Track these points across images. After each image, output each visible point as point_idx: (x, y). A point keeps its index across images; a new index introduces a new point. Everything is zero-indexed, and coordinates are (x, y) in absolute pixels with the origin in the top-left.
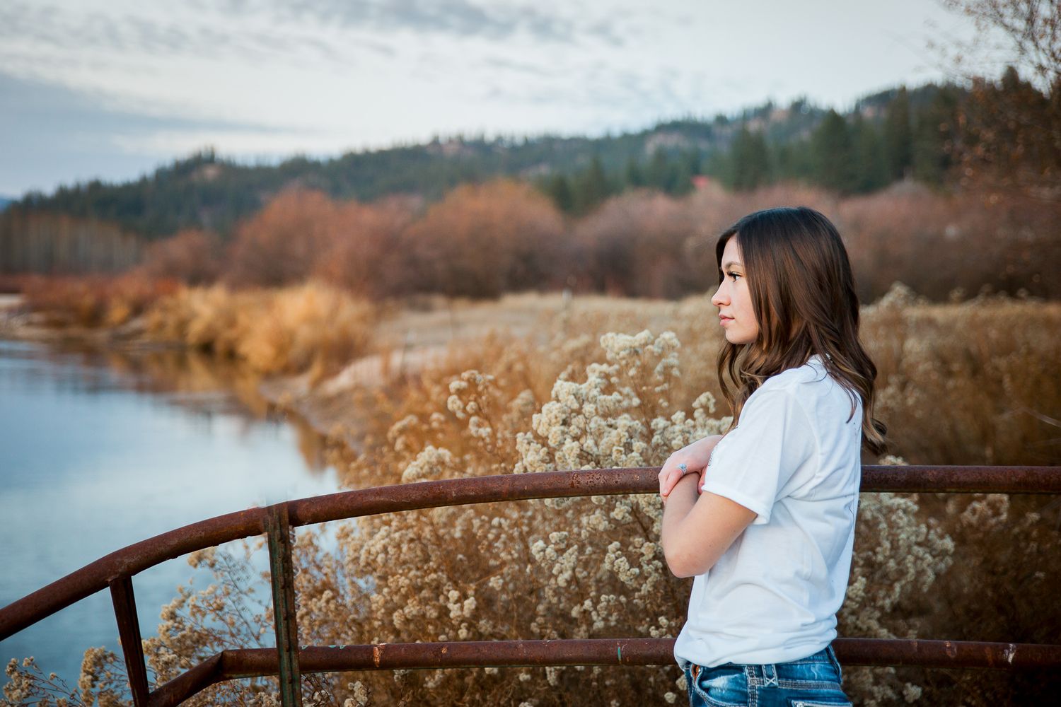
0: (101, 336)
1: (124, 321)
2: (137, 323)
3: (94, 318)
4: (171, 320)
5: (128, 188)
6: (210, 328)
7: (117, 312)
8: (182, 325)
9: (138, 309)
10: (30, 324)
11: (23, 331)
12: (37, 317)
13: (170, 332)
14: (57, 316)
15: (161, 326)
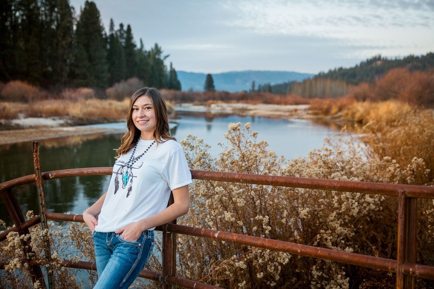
0: (328, 118)
1: (336, 113)
2: (340, 114)
3: (327, 112)
4: (350, 113)
5: (351, 69)
6: (362, 115)
7: (334, 110)
8: (353, 114)
9: (340, 109)
10: (308, 114)
11: (306, 116)
12: (310, 112)
13: (349, 117)
14: (316, 111)
15: (347, 114)
